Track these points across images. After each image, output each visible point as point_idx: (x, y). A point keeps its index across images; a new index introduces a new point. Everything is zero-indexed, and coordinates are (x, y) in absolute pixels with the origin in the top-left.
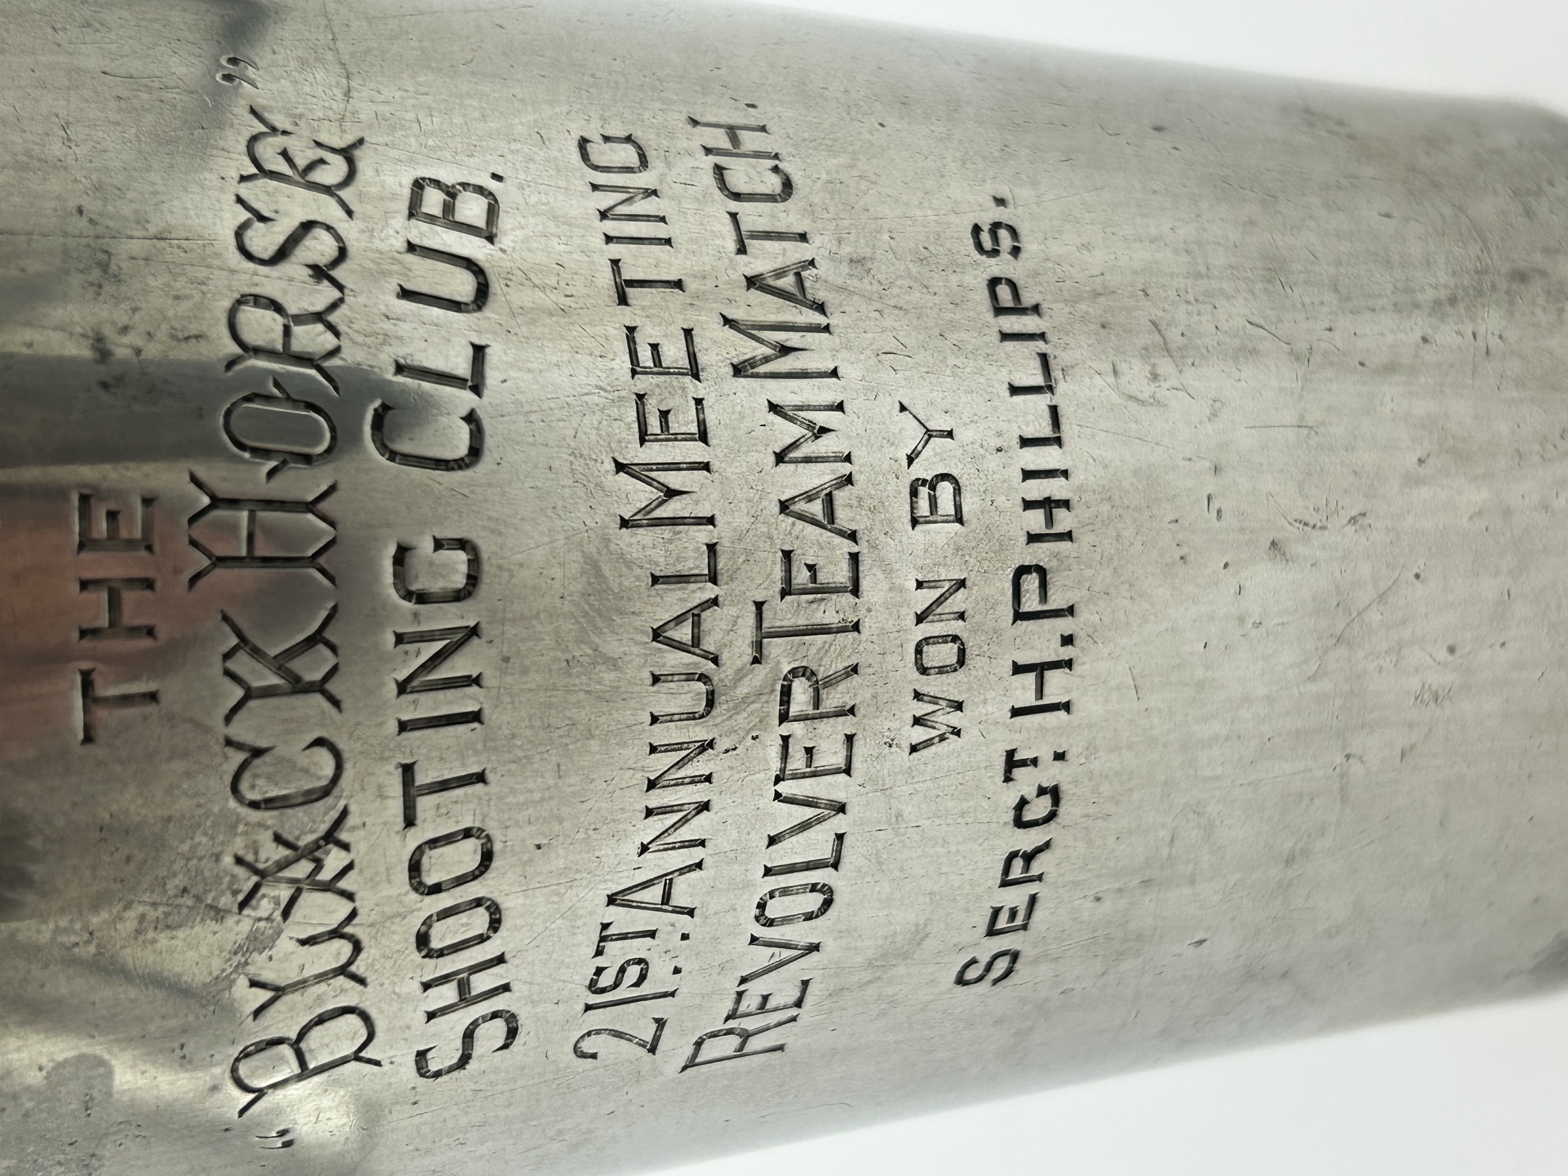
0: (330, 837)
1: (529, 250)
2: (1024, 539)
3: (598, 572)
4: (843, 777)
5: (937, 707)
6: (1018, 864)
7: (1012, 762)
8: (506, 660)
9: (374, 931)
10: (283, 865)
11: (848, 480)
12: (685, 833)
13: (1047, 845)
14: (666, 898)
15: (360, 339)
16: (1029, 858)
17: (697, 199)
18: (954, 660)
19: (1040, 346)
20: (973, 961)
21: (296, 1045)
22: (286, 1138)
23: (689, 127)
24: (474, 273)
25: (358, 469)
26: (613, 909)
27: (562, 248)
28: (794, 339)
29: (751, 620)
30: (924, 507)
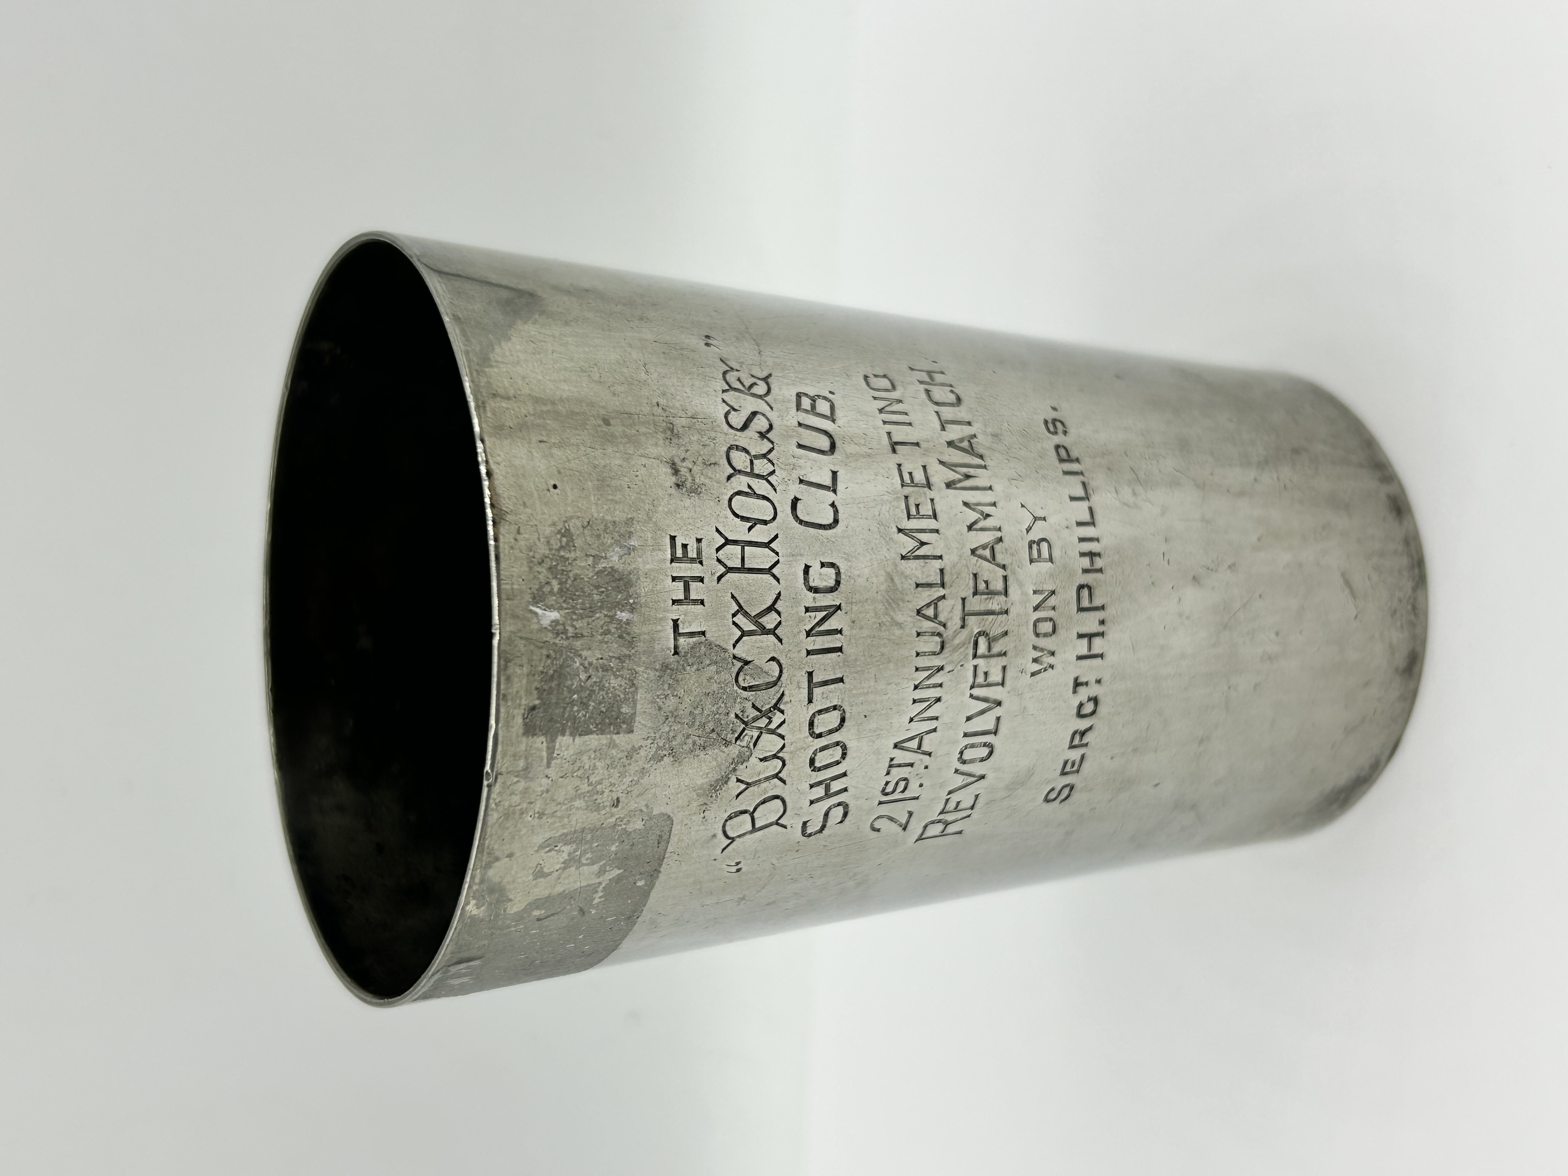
0: (776, 707)
1: (851, 427)
2: (1080, 571)
3: (892, 580)
4: (1000, 688)
5: (1043, 654)
6: (1077, 737)
7: (1077, 684)
9: (792, 756)
10: (755, 719)
11: (1000, 540)
12: (929, 713)
13: (1090, 728)
14: (919, 747)
15: (783, 466)
16: (1083, 734)
17: (920, 405)
18: (1051, 630)
19: (1081, 478)
20: (1053, 789)
21: (752, 815)
22: (739, 867)
23: (910, 371)
24: (828, 437)
25: (787, 528)
26: (896, 750)
27: (864, 426)
28: (972, 471)
29: (960, 607)
30: (1035, 554)
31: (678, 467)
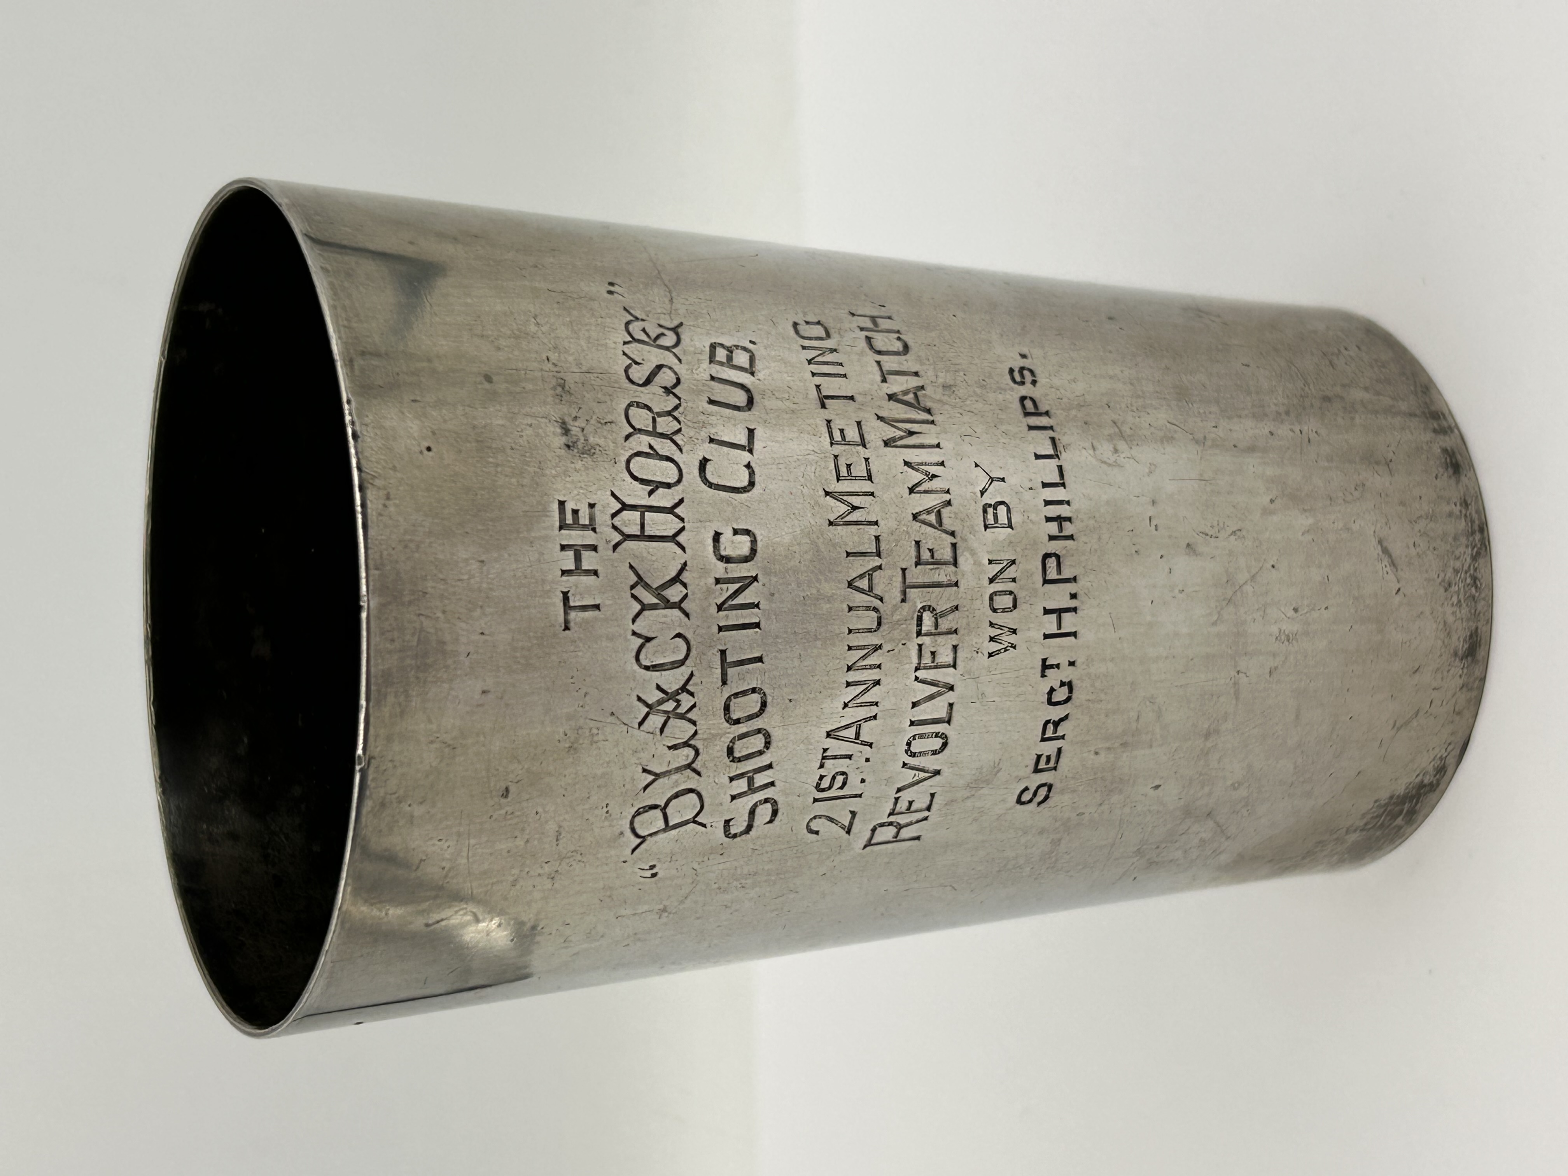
0: (684, 689)
1: (772, 380)
2: (1047, 538)
3: (818, 548)
4: (952, 669)
5: (1003, 632)
6: (1050, 727)
7: (1045, 666)
9: (706, 744)
10: (660, 702)
12: (867, 698)
13: (1066, 717)
14: (857, 735)
15: (690, 424)
16: (1056, 724)
17: (858, 354)
18: (1011, 605)
19: (1050, 433)
20: (1026, 789)
21: (664, 810)
22: (654, 871)
23: (850, 317)
24: (745, 391)
25: (694, 491)
26: (830, 740)
27: (789, 379)
28: (915, 427)
29: (900, 579)
30: (991, 520)
31: (569, 427)
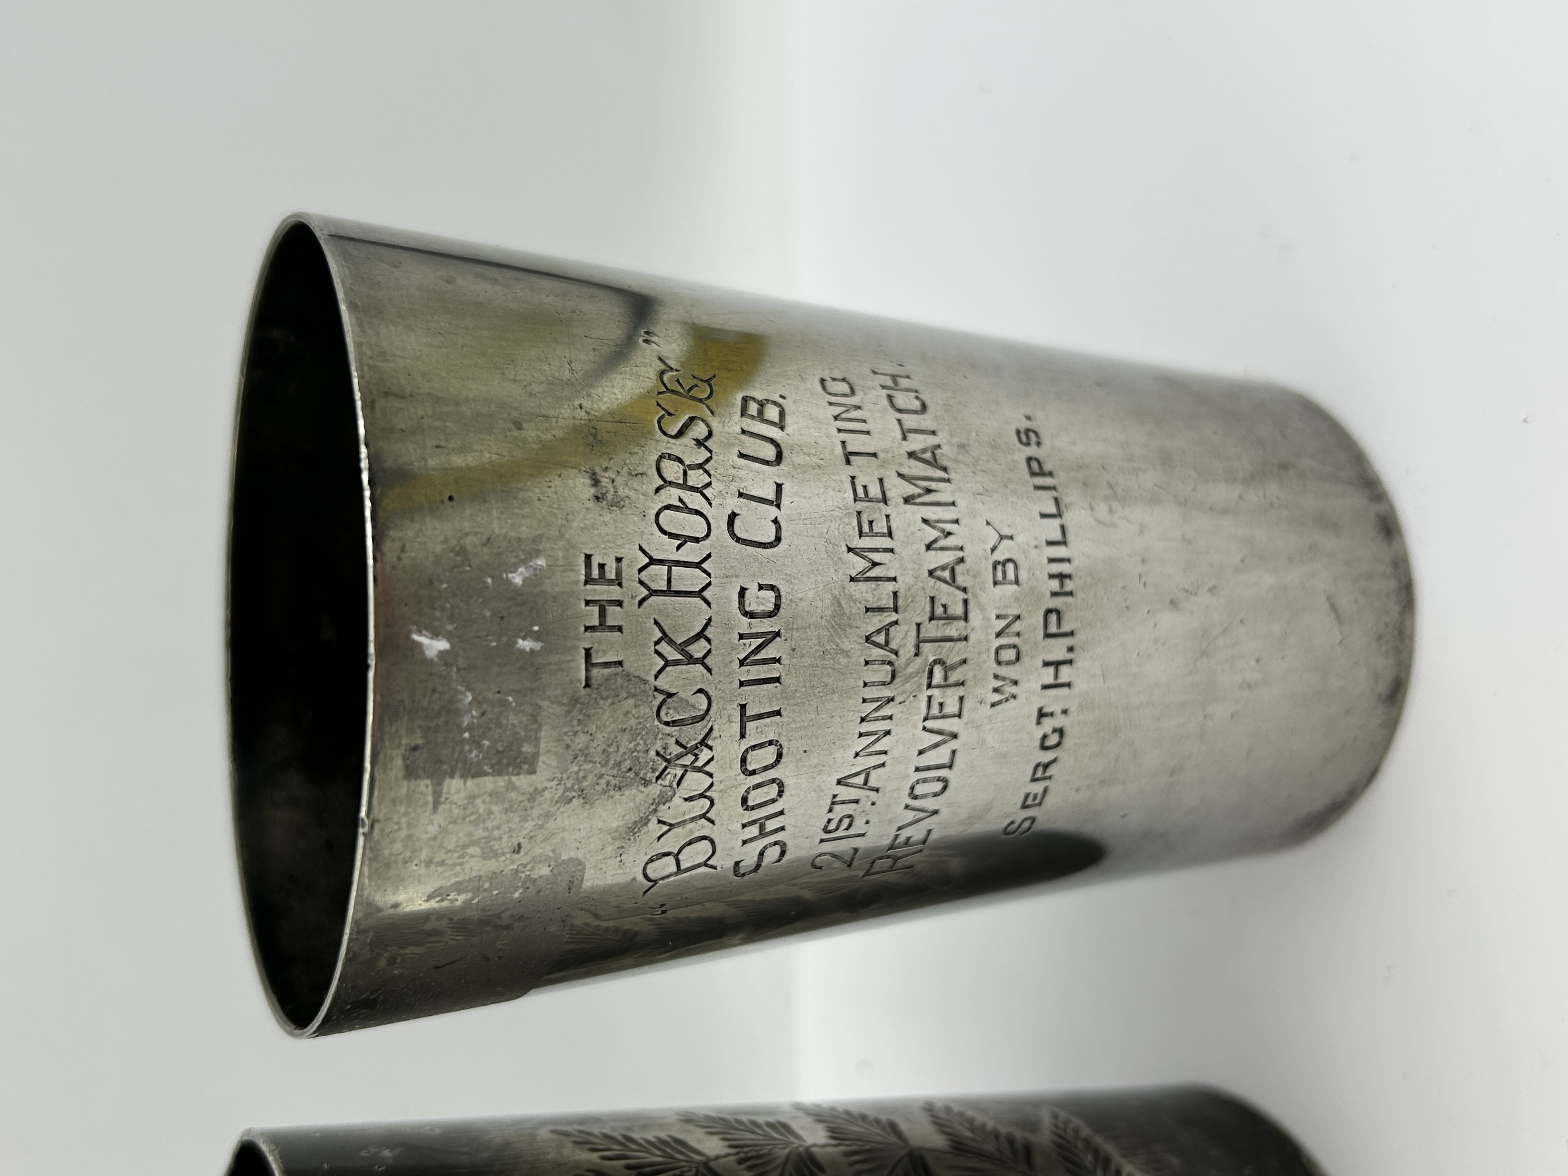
0: (703, 743)
1: (801, 435)
2: (1049, 594)
3: (839, 604)
4: (956, 719)
5: (1005, 683)
6: (1040, 770)
7: (1042, 714)
8: (794, 650)
9: (721, 795)
10: (679, 757)
12: (878, 747)
13: (1055, 761)
14: (866, 782)
15: (721, 478)
16: (1046, 766)
17: (881, 412)
18: (1015, 658)
19: (1054, 493)
20: (1012, 823)
21: (676, 857)
22: (664, 908)
23: (872, 375)
24: (775, 446)
25: (722, 546)
26: (839, 786)
27: (816, 434)
28: (933, 485)
29: (914, 633)
30: (1000, 576)
31: (599, 478)
